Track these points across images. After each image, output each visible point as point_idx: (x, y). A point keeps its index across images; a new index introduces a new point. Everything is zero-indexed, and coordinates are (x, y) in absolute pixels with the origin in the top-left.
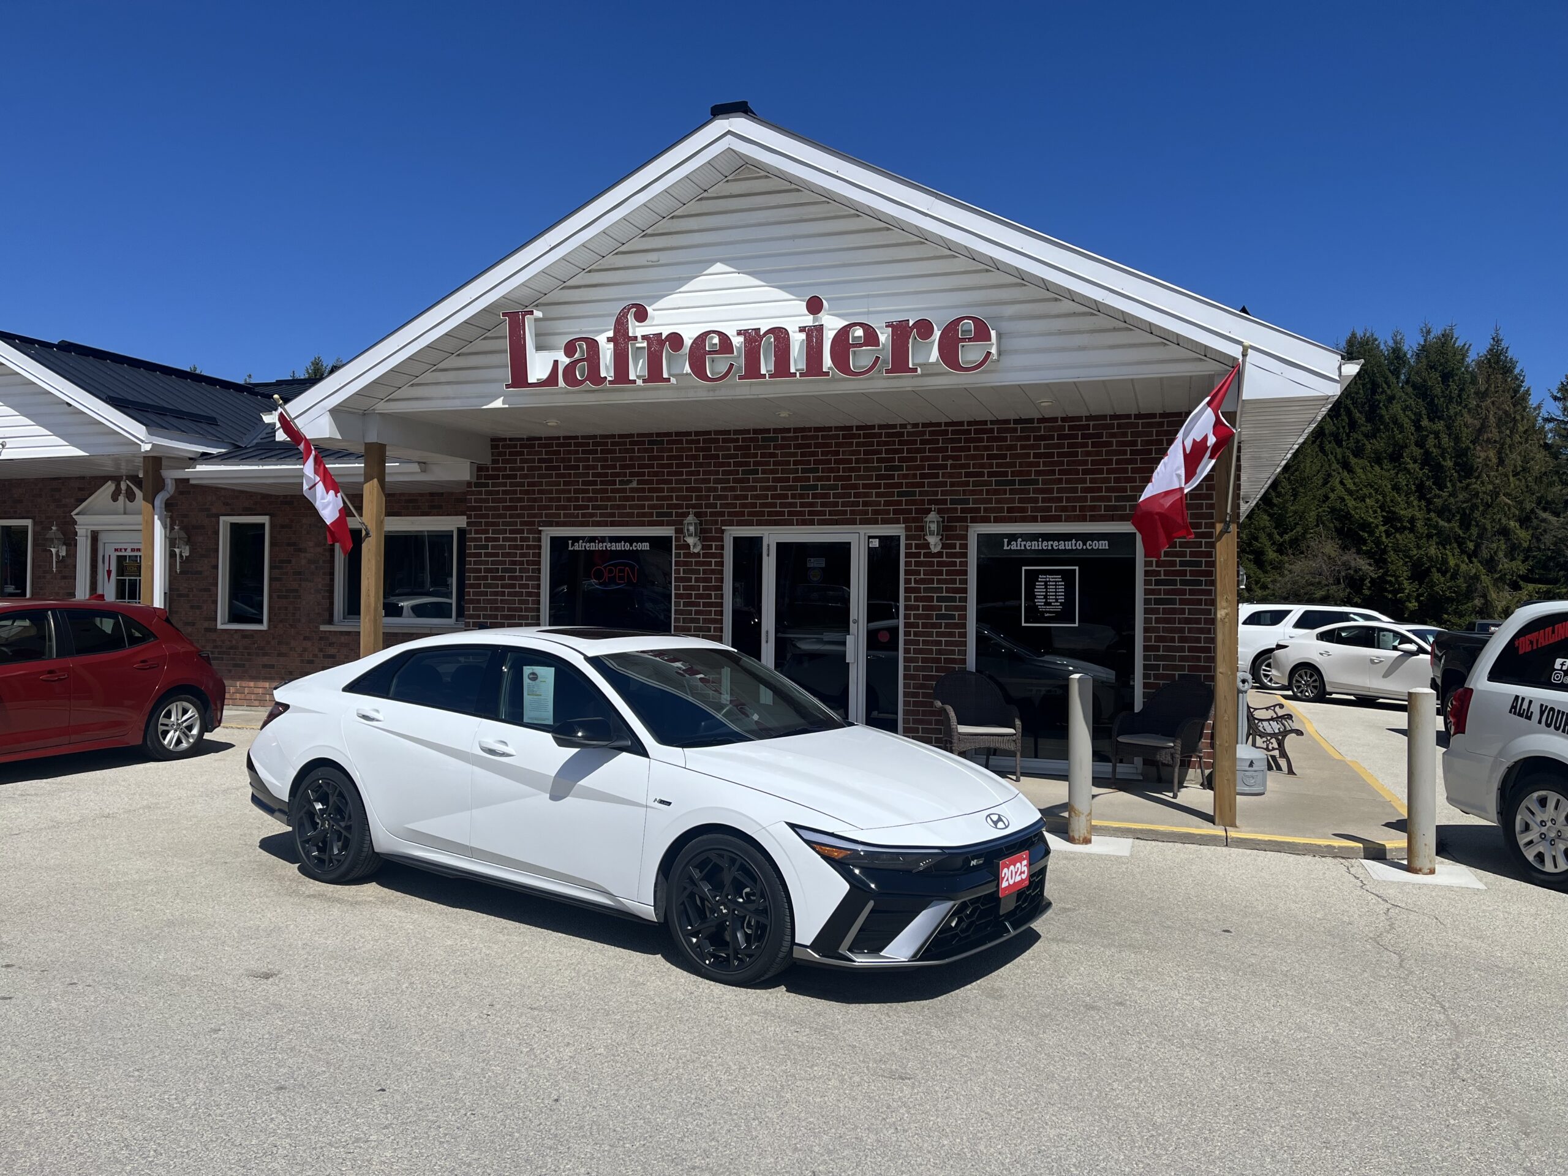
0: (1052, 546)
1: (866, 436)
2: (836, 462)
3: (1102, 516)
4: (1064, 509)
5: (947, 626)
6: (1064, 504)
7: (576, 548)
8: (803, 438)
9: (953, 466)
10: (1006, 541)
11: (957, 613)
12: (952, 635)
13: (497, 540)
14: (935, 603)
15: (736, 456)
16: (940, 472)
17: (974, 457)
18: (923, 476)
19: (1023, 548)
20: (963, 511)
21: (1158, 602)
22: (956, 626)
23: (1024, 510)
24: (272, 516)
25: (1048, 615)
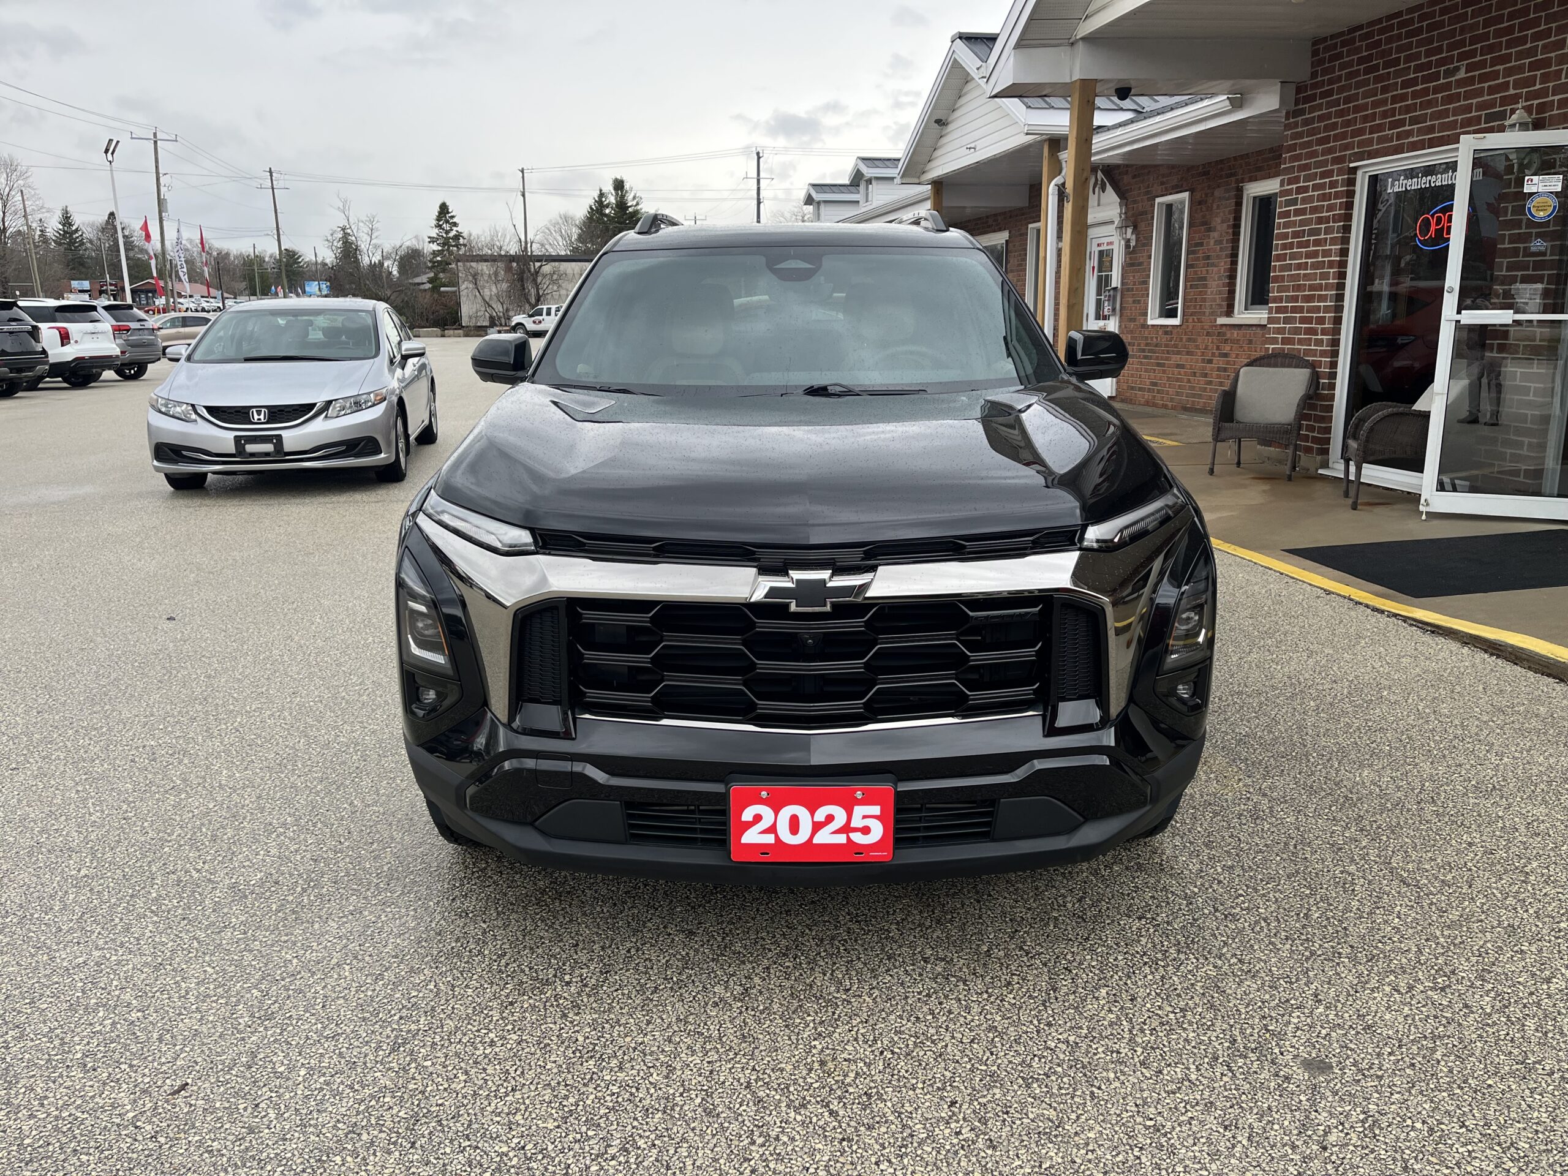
7: (1396, 190)
13: (1307, 189)
24: (1192, 191)
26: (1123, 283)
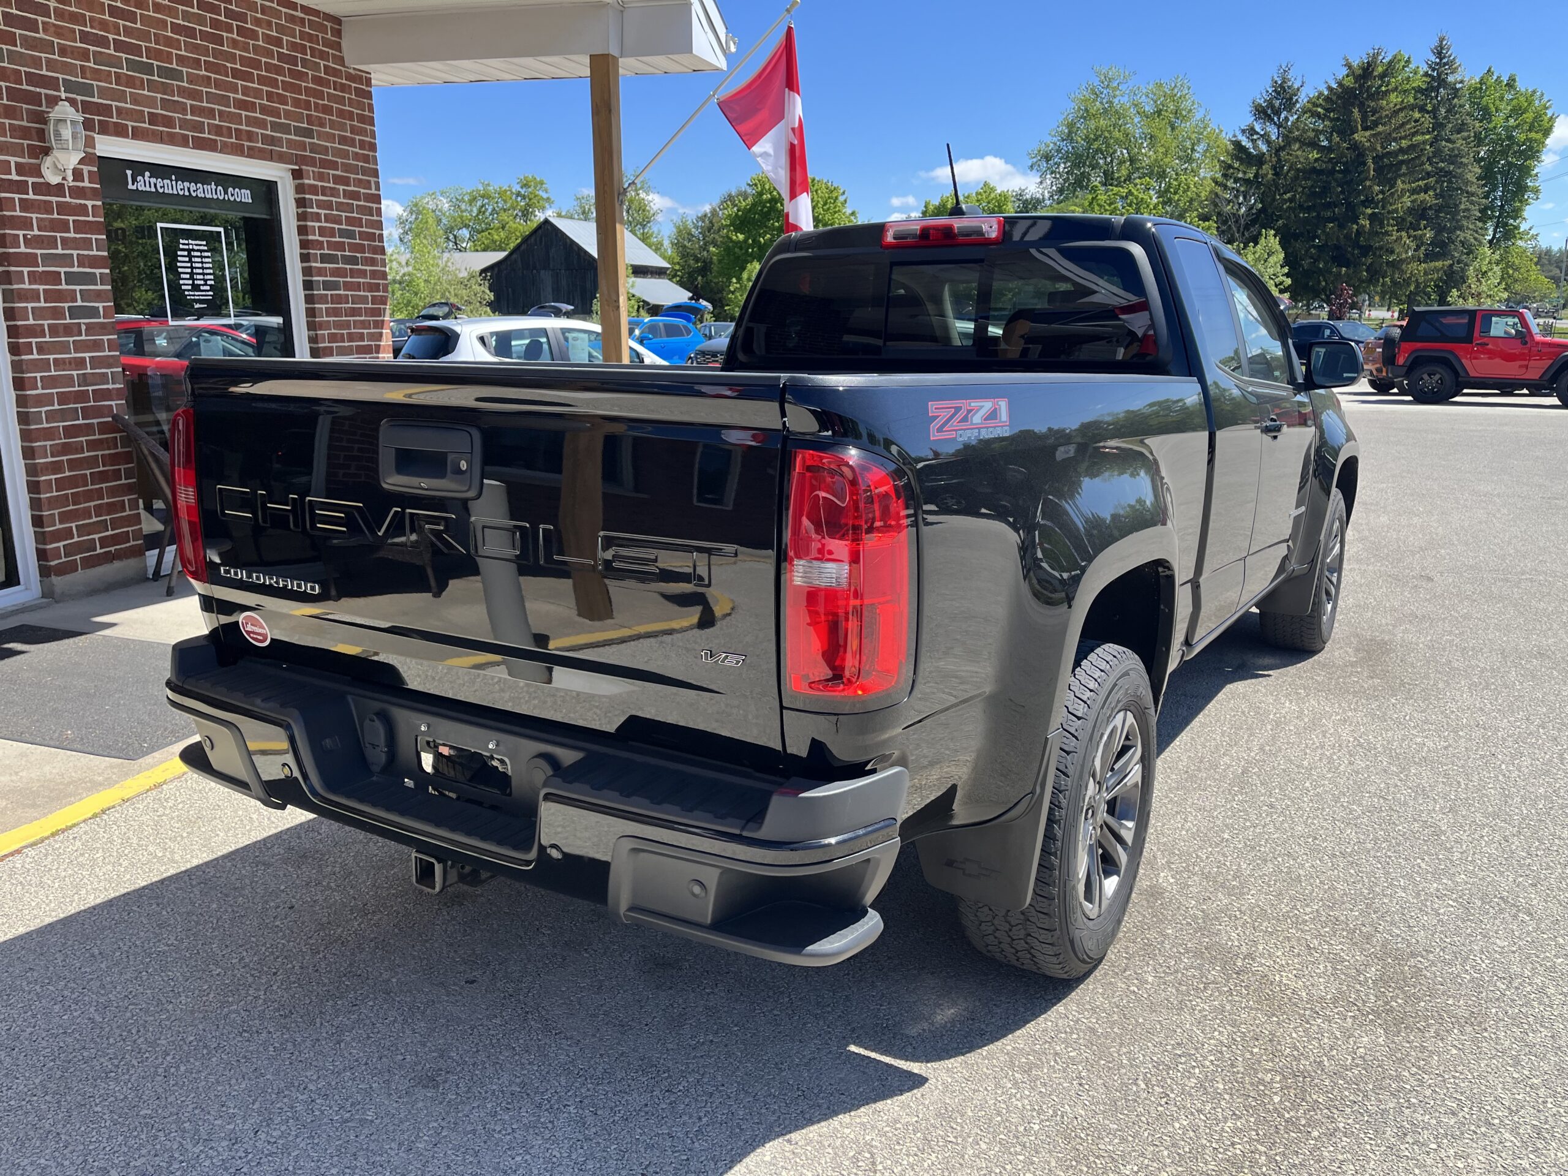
0: (189, 189)
3: (261, 150)
4: (218, 130)
5: (90, 328)
6: (217, 122)
10: (129, 172)
11: (100, 305)
12: (97, 346)
14: (64, 287)
19: (153, 190)
20: (85, 106)
21: (324, 286)
23: (168, 122)
25: (197, 306)
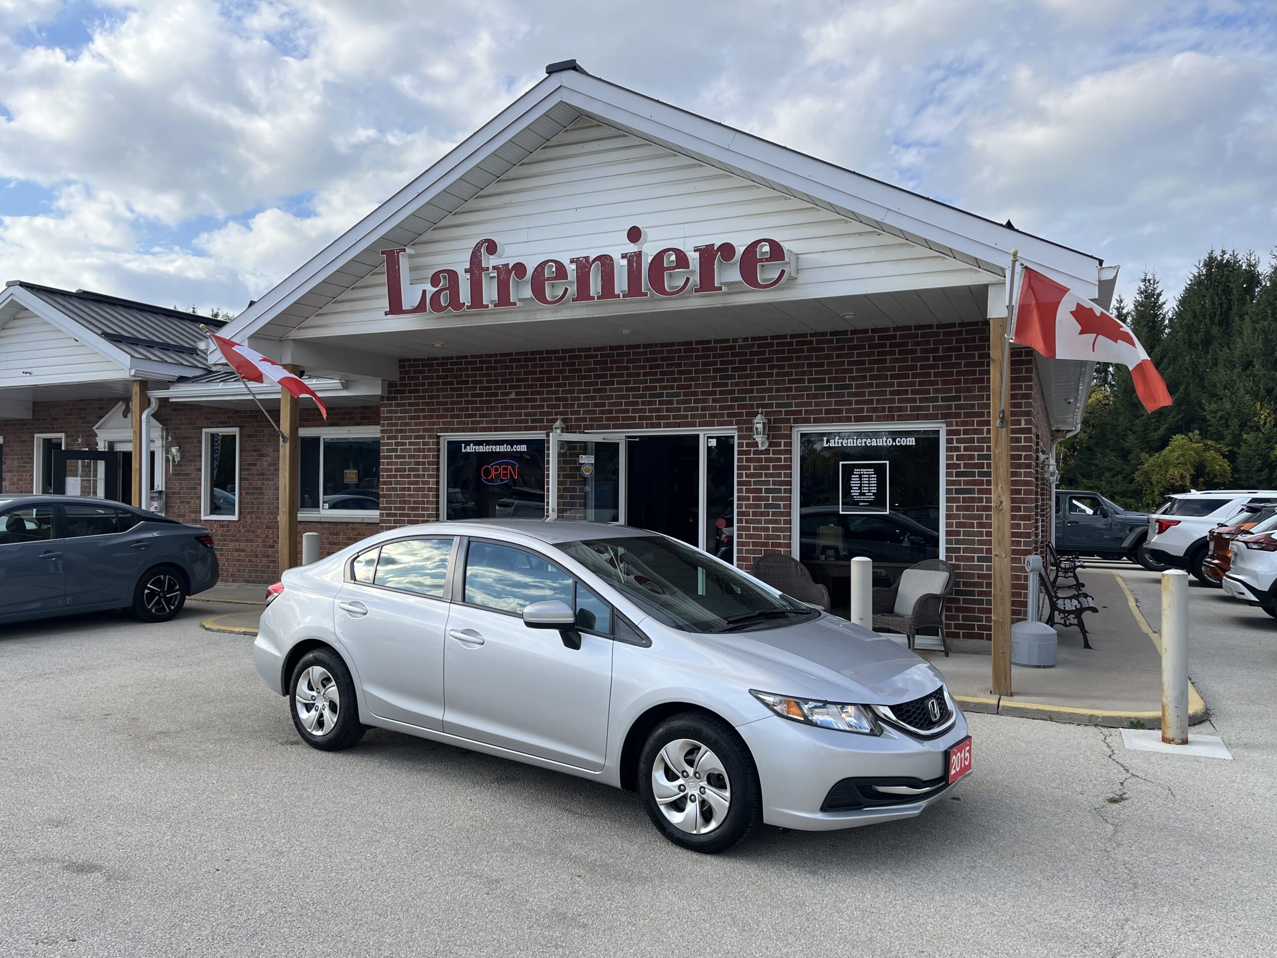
0: (865, 442)
1: (704, 350)
2: (679, 372)
3: (907, 415)
4: (875, 410)
5: (774, 514)
6: (875, 406)
7: (468, 450)
8: (651, 353)
9: (778, 375)
10: (825, 439)
11: (782, 503)
12: (779, 522)
13: (404, 444)
14: (764, 494)
15: (595, 370)
16: (767, 379)
17: (796, 366)
18: (752, 383)
19: (840, 445)
20: (787, 413)
21: (958, 491)
22: (782, 514)
23: (839, 411)
24: (241, 427)
25: (862, 504)
26: (166, 488)
